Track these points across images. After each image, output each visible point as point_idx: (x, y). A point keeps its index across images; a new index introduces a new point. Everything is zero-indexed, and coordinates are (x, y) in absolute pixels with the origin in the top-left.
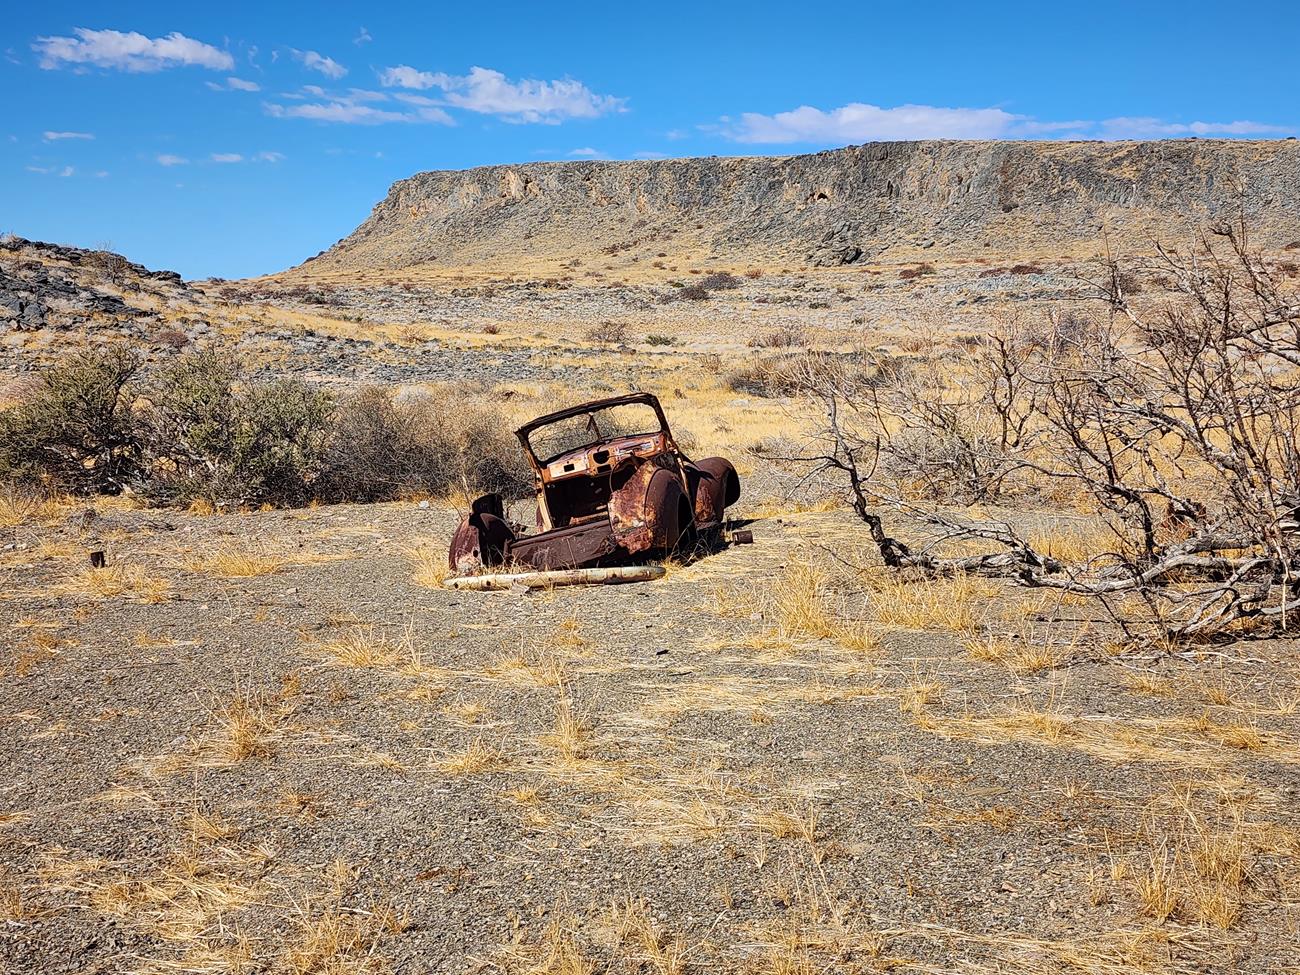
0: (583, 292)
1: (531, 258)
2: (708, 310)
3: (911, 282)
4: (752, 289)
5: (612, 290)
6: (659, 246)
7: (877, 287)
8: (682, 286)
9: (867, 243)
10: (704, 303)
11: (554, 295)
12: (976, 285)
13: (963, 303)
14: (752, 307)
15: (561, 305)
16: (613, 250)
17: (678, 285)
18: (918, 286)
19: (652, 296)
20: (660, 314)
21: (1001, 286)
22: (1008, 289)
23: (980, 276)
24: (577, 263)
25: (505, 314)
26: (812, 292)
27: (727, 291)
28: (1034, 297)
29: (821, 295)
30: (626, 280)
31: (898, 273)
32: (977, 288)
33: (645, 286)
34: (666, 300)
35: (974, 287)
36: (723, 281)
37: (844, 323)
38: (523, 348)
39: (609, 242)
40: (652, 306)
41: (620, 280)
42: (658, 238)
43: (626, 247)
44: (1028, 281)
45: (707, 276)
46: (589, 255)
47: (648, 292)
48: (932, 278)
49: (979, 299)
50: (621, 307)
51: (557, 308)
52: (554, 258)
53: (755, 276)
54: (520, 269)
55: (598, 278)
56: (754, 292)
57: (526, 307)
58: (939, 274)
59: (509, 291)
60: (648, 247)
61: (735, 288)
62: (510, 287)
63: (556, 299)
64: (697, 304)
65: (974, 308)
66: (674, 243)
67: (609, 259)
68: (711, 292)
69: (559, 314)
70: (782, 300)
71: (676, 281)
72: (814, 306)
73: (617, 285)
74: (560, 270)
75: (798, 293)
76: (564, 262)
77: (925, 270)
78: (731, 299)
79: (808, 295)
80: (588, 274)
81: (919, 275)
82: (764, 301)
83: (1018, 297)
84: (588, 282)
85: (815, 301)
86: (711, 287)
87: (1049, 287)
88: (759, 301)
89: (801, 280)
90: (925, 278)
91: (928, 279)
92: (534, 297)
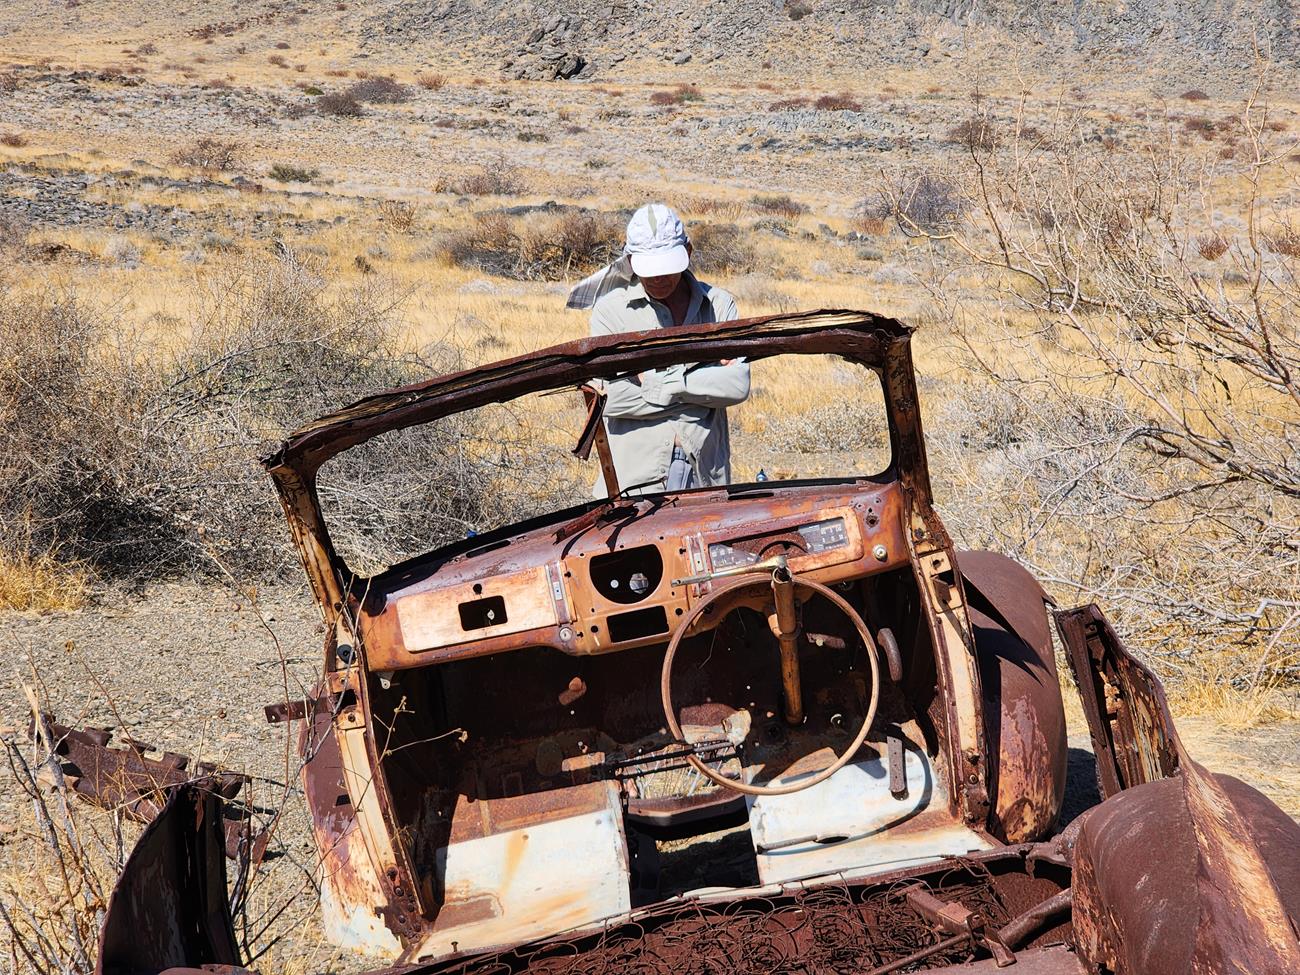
0: (162, 92)
1: (76, 38)
2: (361, 132)
3: (670, 110)
4: (428, 105)
5: (209, 91)
6: (279, 33)
7: (619, 114)
8: (321, 92)
9: (594, 51)
10: (355, 121)
11: (117, 94)
12: (766, 123)
13: (747, 147)
14: (431, 132)
15: (128, 110)
16: (206, 33)
17: (313, 91)
18: (679, 118)
19: (273, 106)
20: (286, 134)
21: (802, 125)
22: (811, 132)
23: (771, 110)
24: (149, 50)
25: (36, 118)
26: (520, 116)
27: (390, 106)
28: (849, 145)
29: (534, 121)
30: (232, 79)
31: (648, 96)
32: (767, 126)
33: (261, 90)
34: (296, 113)
35: (762, 125)
36: (384, 90)
37: (573, 167)
38: (72, 172)
39: (200, 21)
40: (274, 120)
41: (222, 78)
42: (277, 20)
43: (227, 30)
44: (840, 120)
45: (358, 80)
46: (169, 38)
47: (266, 98)
48: (700, 106)
49: (769, 144)
50: (223, 120)
51: (120, 115)
52: (113, 39)
53: (433, 85)
54: (60, 53)
55: (186, 73)
56: (432, 110)
57: (71, 109)
58: (709, 101)
59: (43, 83)
60: (261, 33)
61: (403, 101)
62: (44, 78)
63: (118, 100)
64: (344, 121)
65: (762, 156)
66: (303, 28)
67: (199, 46)
68: (366, 106)
69: (123, 125)
70: (476, 125)
71: (311, 85)
72: (525, 137)
73: (216, 84)
74: (123, 58)
75: (499, 116)
76: (129, 47)
77: (688, 94)
78: (397, 118)
79: (514, 120)
80: (167, 67)
81: (680, 101)
82: (448, 125)
83: (826, 144)
84: (169, 78)
85: (526, 130)
86: (365, 98)
87: (872, 132)
88: (440, 125)
89: (503, 97)
90: (690, 106)
91: (693, 109)
92: (83, 94)
